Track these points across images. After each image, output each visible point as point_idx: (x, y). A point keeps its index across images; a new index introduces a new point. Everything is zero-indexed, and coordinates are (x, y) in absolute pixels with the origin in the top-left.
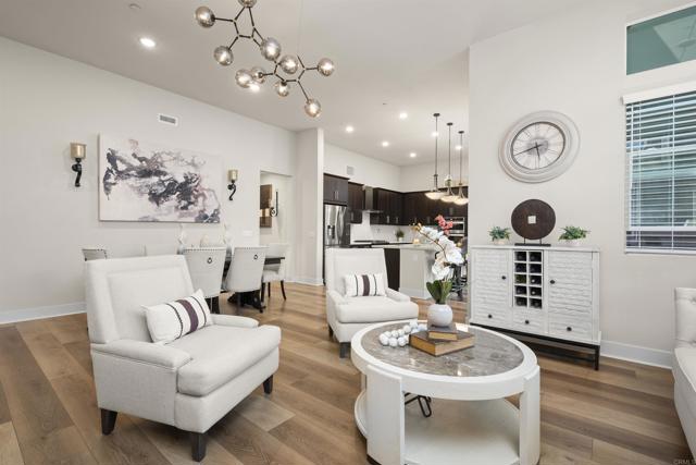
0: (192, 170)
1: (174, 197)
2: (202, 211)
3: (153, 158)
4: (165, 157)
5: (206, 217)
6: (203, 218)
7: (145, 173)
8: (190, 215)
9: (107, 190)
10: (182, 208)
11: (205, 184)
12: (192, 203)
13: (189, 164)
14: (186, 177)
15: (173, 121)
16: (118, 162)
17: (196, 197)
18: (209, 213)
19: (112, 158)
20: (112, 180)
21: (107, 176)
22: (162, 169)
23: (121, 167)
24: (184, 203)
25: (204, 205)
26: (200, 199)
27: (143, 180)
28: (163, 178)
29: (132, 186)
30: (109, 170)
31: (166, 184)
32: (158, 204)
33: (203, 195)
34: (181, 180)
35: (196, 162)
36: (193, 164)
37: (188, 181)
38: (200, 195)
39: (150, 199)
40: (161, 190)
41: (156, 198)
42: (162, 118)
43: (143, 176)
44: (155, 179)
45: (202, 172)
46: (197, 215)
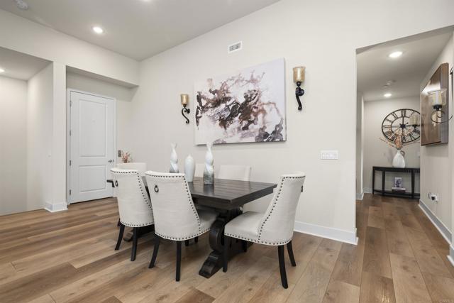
0: (251, 87)
1: (237, 118)
2: (262, 129)
3: (221, 89)
4: (229, 83)
5: (266, 135)
6: (264, 137)
7: (217, 103)
8: (251, 135)
9: (197, 122)
10: (244, 129)
11: (264, 98)
12: (252, 122)
13: (249, 82)
14: (246, 97)
15: (237, 47)
16: (202, 100)
17: (256, 115)
18: (270, 130)
19: (199, 98)
20: (199, 115)
21: (197, 113)
22: (227, 95)
23: (204, 102)
24: (245, 123)
25: (264, 123)
26: (260, 116)
27: (216, 109)
28: (228, 103)
29: (209, 116)
30: (198, 108)
31: (231, 107)
32: (225, 128)
33: (263, 111)
34: (241, 100)
35: (255, 77)
36: (253, 81)
37: (248, 99)
38: (260, 111)
39: (220, 125)
40: (227, 114)
41: (224, 122)
42: (232, 49)
43: (215, 106)
44: (223, 106)
45: (261, 86)
46: (257, 134)
